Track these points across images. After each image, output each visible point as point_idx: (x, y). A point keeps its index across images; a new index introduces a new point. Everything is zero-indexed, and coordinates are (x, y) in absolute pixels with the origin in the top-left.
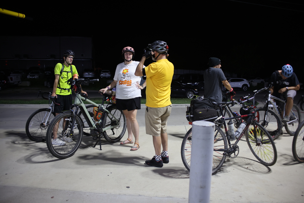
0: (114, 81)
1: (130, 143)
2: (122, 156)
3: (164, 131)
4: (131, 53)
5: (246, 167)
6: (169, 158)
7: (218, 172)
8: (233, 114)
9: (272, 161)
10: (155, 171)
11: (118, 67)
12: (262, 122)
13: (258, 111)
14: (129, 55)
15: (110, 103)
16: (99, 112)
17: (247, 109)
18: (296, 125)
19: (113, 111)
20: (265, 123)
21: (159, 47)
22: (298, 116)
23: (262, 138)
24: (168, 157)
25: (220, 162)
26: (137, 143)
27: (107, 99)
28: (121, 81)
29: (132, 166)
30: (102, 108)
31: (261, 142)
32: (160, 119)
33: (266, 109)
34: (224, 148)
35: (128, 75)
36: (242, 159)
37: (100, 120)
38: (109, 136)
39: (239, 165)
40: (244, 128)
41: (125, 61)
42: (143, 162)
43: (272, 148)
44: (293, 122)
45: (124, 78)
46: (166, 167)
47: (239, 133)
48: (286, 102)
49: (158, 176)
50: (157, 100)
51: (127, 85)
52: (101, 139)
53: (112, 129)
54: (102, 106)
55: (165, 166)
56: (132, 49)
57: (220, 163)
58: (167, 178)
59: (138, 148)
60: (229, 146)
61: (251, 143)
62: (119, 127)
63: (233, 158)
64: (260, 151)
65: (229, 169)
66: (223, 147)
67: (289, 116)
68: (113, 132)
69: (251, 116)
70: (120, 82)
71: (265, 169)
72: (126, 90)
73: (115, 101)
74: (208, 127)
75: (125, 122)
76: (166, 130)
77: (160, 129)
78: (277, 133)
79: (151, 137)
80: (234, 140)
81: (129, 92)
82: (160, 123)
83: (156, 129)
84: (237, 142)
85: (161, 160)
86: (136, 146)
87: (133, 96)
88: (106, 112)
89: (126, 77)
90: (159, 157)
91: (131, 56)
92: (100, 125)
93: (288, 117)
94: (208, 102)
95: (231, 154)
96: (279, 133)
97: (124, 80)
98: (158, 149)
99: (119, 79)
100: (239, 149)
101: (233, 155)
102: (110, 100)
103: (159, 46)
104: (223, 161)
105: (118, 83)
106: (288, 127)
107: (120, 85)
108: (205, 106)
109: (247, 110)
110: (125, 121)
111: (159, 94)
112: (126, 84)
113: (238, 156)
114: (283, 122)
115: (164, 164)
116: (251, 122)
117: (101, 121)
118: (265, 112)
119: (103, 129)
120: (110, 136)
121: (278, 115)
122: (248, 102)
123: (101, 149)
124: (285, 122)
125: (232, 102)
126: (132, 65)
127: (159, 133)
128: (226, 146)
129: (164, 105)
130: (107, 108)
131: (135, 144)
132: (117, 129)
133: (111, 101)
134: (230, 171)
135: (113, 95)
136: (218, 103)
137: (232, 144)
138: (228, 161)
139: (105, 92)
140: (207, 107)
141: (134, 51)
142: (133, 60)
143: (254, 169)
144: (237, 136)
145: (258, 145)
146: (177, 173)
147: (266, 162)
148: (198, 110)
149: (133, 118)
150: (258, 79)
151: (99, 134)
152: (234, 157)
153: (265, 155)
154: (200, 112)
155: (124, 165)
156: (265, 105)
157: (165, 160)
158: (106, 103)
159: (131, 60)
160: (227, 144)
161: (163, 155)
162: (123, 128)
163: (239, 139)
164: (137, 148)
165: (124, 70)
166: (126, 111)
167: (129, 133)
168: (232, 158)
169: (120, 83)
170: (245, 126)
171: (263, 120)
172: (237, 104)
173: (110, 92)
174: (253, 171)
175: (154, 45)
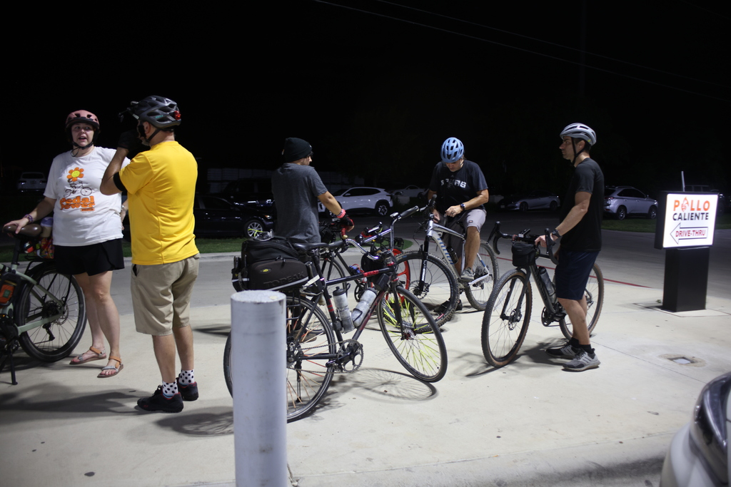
0: (46, 199)
1: (98, 357)
2: (76, 394)
3: (182, 321)
4: (91, 127)
5: (382, 389)
6: (198, 386)
7: (318, 408)
8: (350, 270)
9: (437, 371)
10: (162, 424)
11: (57, 162)
12: (416, 284)
13: (406, 260)
14: (83, 131)
15: (37, 259)
16: (6, 283)
17: (377, 258)
18: (489, 286)
19: (45, 281)
20: (422, 287)
21: (157, 114)
22: (491, 266)
23: (414, 320)
24: (196, 383)
25: (321, 384)
26: (115, 355)
27: (28, 247)
28: (64, 200)
29: (101, 418)
30: (14, 271)
31: (412, 329)
32: (170, 291)
33: (423, 255)
34: (328, 352)
35: (84, 185)
36: (373, 372)
37: (9, 305)
38: (37, 345)
39: (367, 387)
40: (371, 302)
41: (75, 147)
42: (133, 404)
43: (436, 342)
44: (481, 281)
45: (74, 192)
46: (190, 411)
47: (361, 312)
48: (465, 237)
49: (170, 434)
50: (159, 246)
51: (83, 210)
52: (15, 355)
53: (47, 327)
54: (14, 267)
55: (189, 407)
56: (93, 117)
57: (321, 388)
58: (195, 438)
59: (120, 370)
60: (340, 344)
61: (390, 334)
62: (66, 318)
63: (350, 372)
64: (411, 352)
65: (343, 399)
66: (326, 350)
67: (474, 268)
68: (49, 332)
69: (387, 272)
70: (62, 202)
71: (424, 389)
72: (81, 221)
73: (50, 251)
74: (267, 303)
75: (82, 306)
76: (188, 318)
77: (171, 318)
78: (448, 307)
79: (148, 339)
80: (351, 330)
81: (88, 226)
82: (170, 302)
83: (161, 317)
84: (357, 336)
85: (176, 395)
86: (113, 363)
87: (98, 237)
88: (27, 281)
89: (79, 190)
90: (171, 386)
91: (91, 134)
92: (10, 318)
93: (471, 271)
94: (284, 244)
95: (345, 363)
96: (453, 307)
97: (73, 196)
98: (167, 368)
99: (59, 195)
100: (362, 350)
101: (349, 366)
102: (35, 249)
103: (157, 111)
104: (327, 383)
105: (58, 204)
106: (472, 292)
107: (64, 211)
108: (276, 255)
109: (377, 260)
110: (80, 302)
111: (163, 230)
112: (80, 207)
113: (363, 365)
114: (460, 281)
115: (185, 403)
116: (388, 286)
117: (11, 306)
118: (423, 262)
119: (19, 328)
120: (42, 344)
121: (451, 267)
122: (379, 240)
123: (14, 383)
124: (466, 282)
125: (341, 241)
126: (93, 158)
127: (169, 326)
128: (332, 347)
129: (177, 257)
130: (27, 273)
131: (109, 359)
132: (59, 324)
133: (38, 253)
134: (345, 404)
135: (46, 235)
136: (308, 247)
137: (347, 341)
138: (342, 379)
139: (19, 228)
140: (280, 256)
141: (98, 122)
142: (97, 145)
143: (399, 392)
144: (358, 321)
145: (406, 337)
146: (218, 422)
147: (427, 375)
148: (259, 265)
149: (101, 292)
150: (411, 188)
151: (7, 343)
152: (353, 369)
153: (424, 361)
154: (266, 270)
155: (81, 417)
156: (421, 246)
157: (189, 391)
158: (27, 258)
159: (89, 146)
160: (335, 341)
161: (183, 381)
162: (76, 321)
163: (361, 327)
164: (117, 370)
165: (71, 172)
166: (83, 278)
167: (94, 332)
168: (347, 372)
169: (62, 205)
170: (375, 296)
171: (418, 279)
172: (354, 246)
173: (36, 228)
174: (398, 397)
175: (145, 106)
